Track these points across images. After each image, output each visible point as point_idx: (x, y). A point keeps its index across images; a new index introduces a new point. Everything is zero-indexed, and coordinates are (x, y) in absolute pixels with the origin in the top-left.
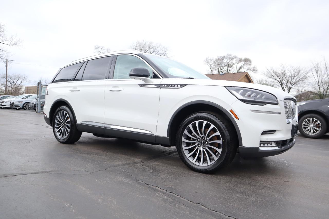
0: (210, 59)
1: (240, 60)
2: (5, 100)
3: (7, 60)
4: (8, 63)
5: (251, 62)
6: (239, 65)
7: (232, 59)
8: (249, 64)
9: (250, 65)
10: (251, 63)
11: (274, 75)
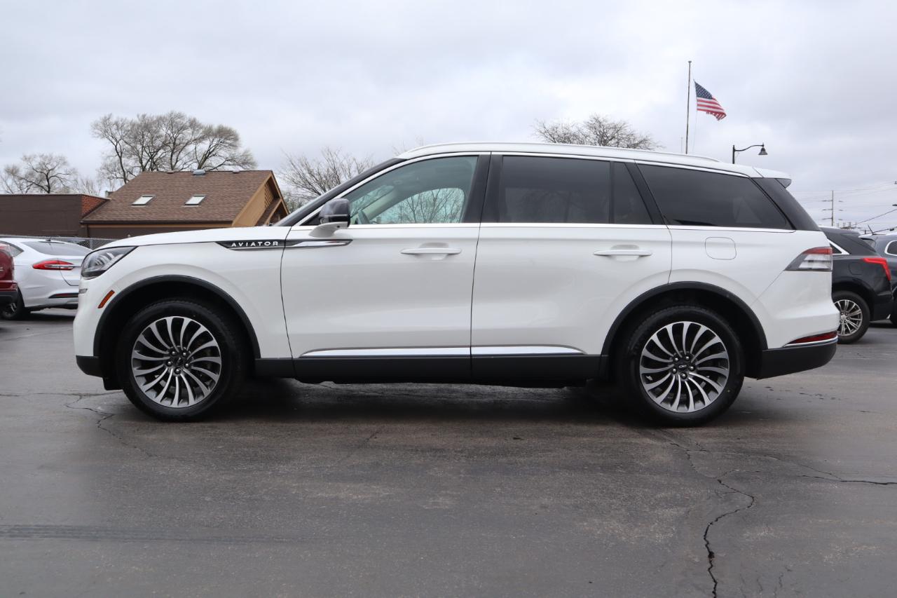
0: (116, 124)
1: (208, 133)
5: (236, 139)
6: (204, 146)
7: (184, 128)
8: (230, 145)
9: (234, 146)
10: (237, 142)
11: (311, 180)
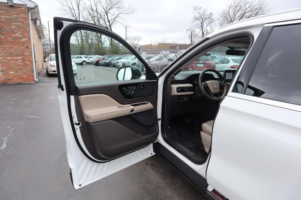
2: (119, 61)
3: (126, 26)
4: (127, 28)
